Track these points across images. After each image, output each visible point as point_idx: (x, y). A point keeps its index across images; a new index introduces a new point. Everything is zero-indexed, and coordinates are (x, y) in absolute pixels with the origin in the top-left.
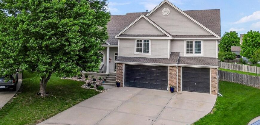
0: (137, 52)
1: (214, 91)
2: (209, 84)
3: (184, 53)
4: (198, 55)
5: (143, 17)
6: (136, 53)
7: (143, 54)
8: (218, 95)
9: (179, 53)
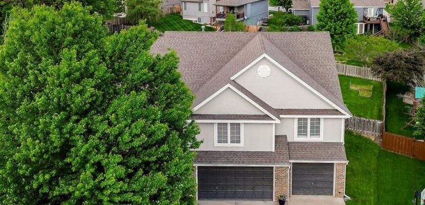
0: (219, 142)
1: (340, 193)
2: (332, 182)
3: (294, 137)
4: (315, 139)
5: (229, 87)
6: (216, 144)
7: (229, 146)
8: (345, 197)
9: (286, 136)
